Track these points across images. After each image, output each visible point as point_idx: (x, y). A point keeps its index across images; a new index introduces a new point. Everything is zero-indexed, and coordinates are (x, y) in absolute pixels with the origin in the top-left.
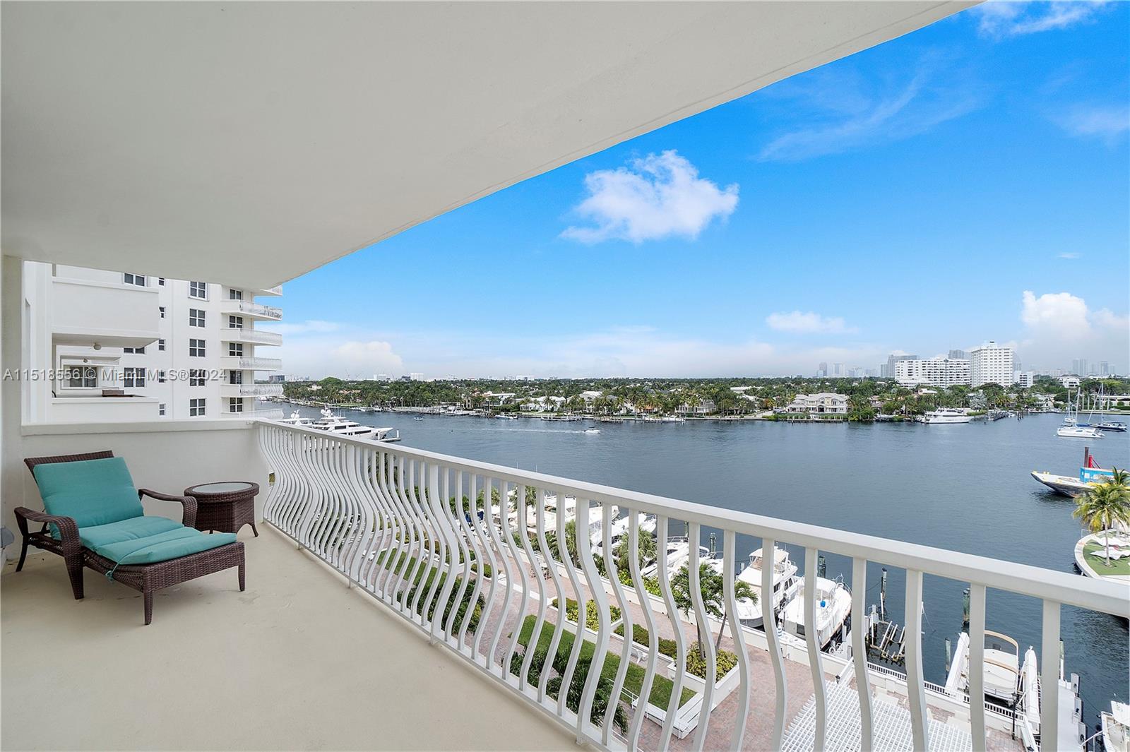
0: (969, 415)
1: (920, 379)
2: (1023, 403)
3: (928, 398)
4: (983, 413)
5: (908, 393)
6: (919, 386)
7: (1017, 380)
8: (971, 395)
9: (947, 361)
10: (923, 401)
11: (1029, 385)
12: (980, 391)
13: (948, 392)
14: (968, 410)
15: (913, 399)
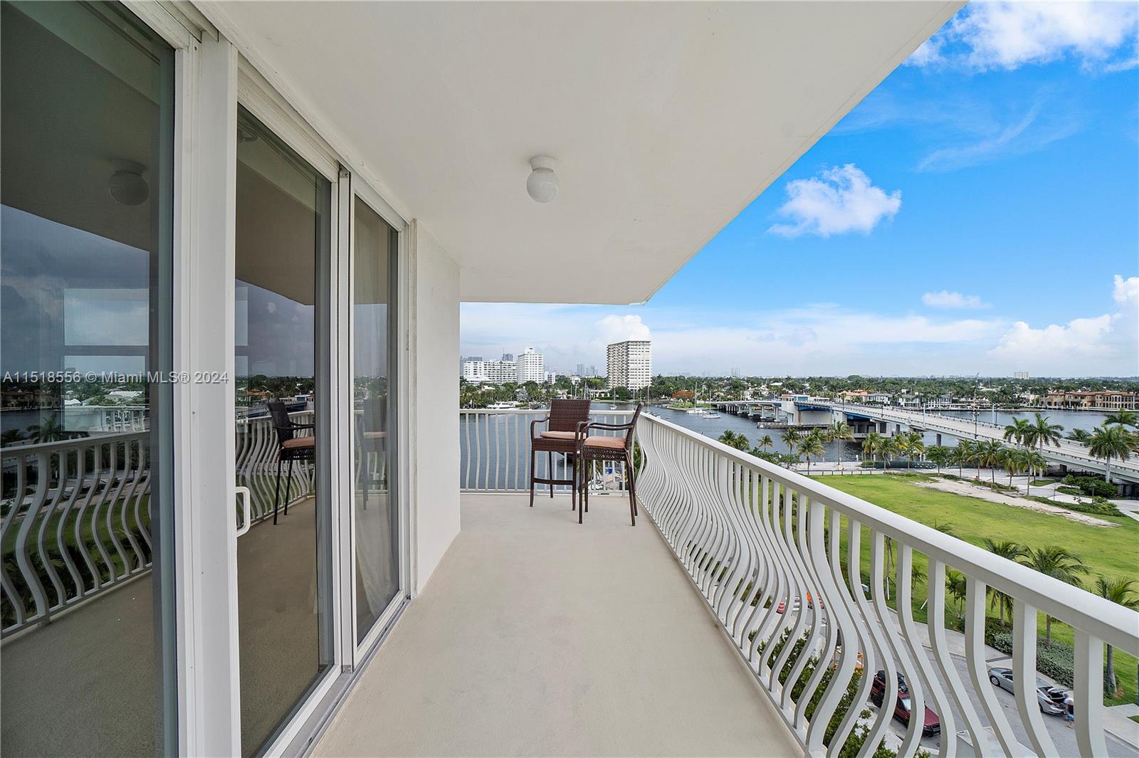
0: (517, 406)
1: (483, 378)
2: (550, 396)
3: (489, 393)
4: (526, 405)
5: (474, 389)
6: (482, 384)
7: (546, 379)
8: (518, 390)
9: (501, 363)
10: (485, 396)
11: (553, 382)
12: (524, 387)
13: (503, 388)
14: (516, 403)
15: (477, 394)
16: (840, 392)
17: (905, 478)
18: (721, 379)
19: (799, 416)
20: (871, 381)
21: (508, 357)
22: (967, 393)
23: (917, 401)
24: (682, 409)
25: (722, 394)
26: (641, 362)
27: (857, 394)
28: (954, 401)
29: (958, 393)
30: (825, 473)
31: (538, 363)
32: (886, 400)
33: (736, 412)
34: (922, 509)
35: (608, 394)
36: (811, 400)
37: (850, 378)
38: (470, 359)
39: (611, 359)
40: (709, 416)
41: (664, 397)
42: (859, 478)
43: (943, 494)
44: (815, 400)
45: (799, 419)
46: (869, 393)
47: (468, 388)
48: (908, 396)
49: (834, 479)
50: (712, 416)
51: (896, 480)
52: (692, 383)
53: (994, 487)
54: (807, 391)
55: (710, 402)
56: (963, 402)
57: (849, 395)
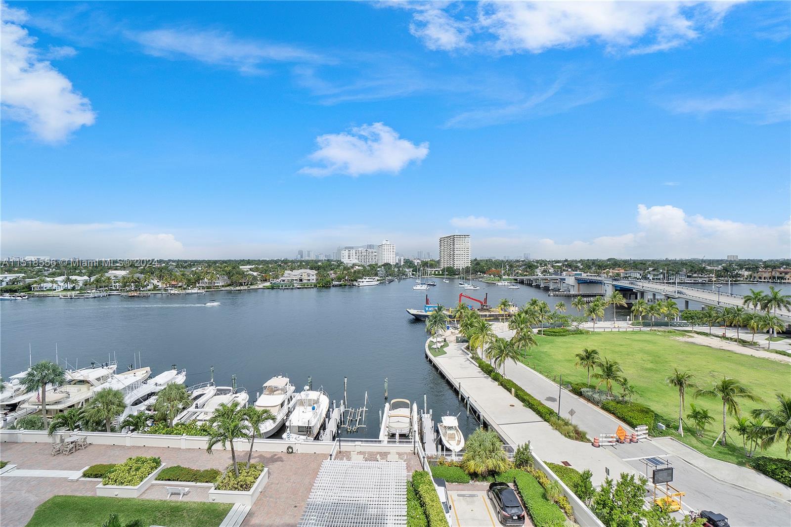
0: (378, 280)
1: (354, 260)
2: (400, 273)
3: (359, 271)
4: (384, 279)
5: (349, 269)
6: (354, 265)
7: (397, 261)
8: (378, 269)
9: (367, 250)
10: (356, 273)
11: (402, 263)
12: (383, 267)
13: (368, 268)
14: (377, 278)
15: (351, 272)
16: (604, 270)
17: (667, 334)
18: (518, 261)
19: (579, 287)
20: (625, 262)
21: (370, 247)
22: (699, 271)
23: (662, 276)
24: (493, 282)
25: (520, 272)
26: (463, 249)
27: (617, 271)
28: (689, 277)
29: (691, 271)
30: (606, 330)
31: (392, 251)
32: (638, 276)
33: (531, 284)
34: (687, 359)
35: (441, 272)
36: (584, 276)
37: (609, 260)
38: (346, 248)
39: (442, 247)
40: (512, 287)
41: (479, 274)
42: (632, 333)
43: (700, 347)
44: (587, 275)
45: (579, 289)
46: (625, 270)
47: (345, 268)
48: (655, 273)
49: (614, 334)
50: (514, 287)
51: (660, 335)
52: (499, 264)
53: (739, 341)
54: (580, 270)
55: (513, 277)
56: (695, 277)
57: (612, 272)
